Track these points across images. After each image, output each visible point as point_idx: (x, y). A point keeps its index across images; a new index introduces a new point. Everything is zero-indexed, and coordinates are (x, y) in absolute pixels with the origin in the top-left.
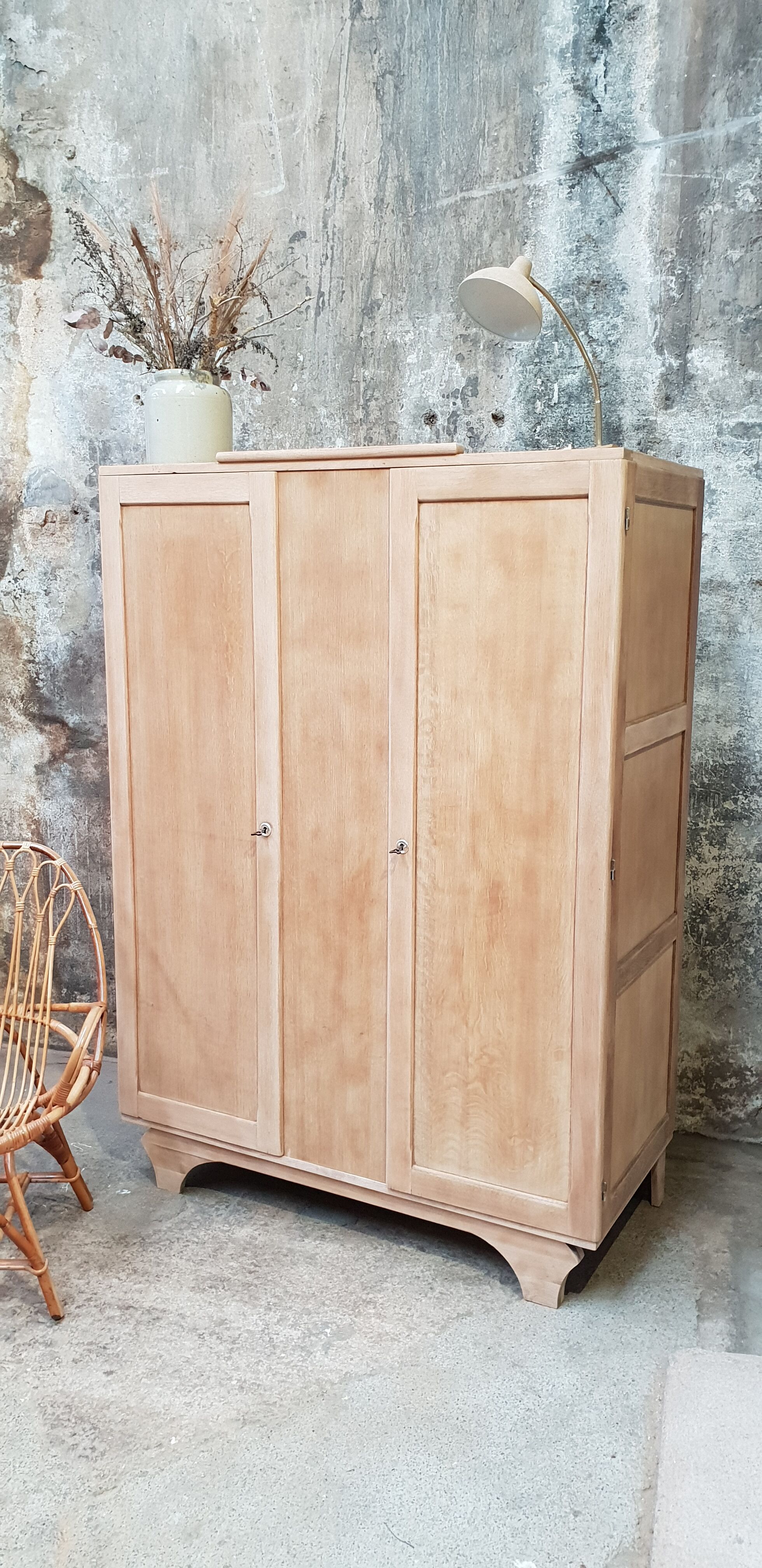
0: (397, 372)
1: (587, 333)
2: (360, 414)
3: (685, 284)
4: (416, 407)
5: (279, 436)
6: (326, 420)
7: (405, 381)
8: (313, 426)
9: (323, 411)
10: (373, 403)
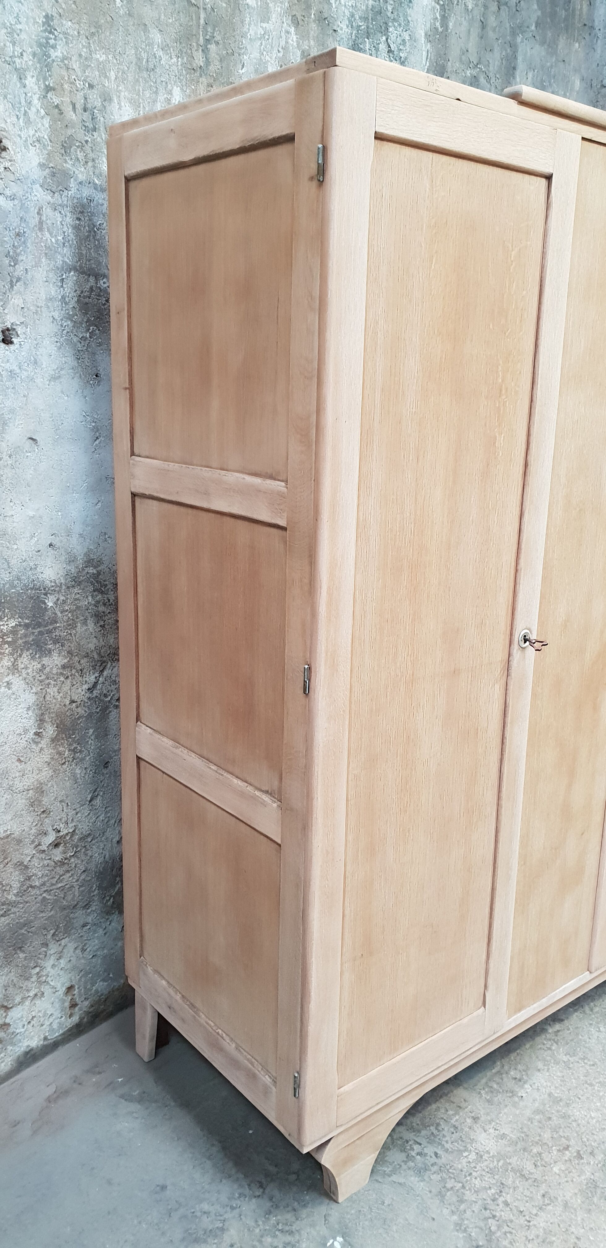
0: (237, 11)
1: (387, 39)
2: (199, 60)
3: (444, 19)
4: (256, 71)
5: (100, 56)
6: (161, 53)
7: (245, 29)
8: (144, 55)
9: (157, 38)
10: (212, 47)
